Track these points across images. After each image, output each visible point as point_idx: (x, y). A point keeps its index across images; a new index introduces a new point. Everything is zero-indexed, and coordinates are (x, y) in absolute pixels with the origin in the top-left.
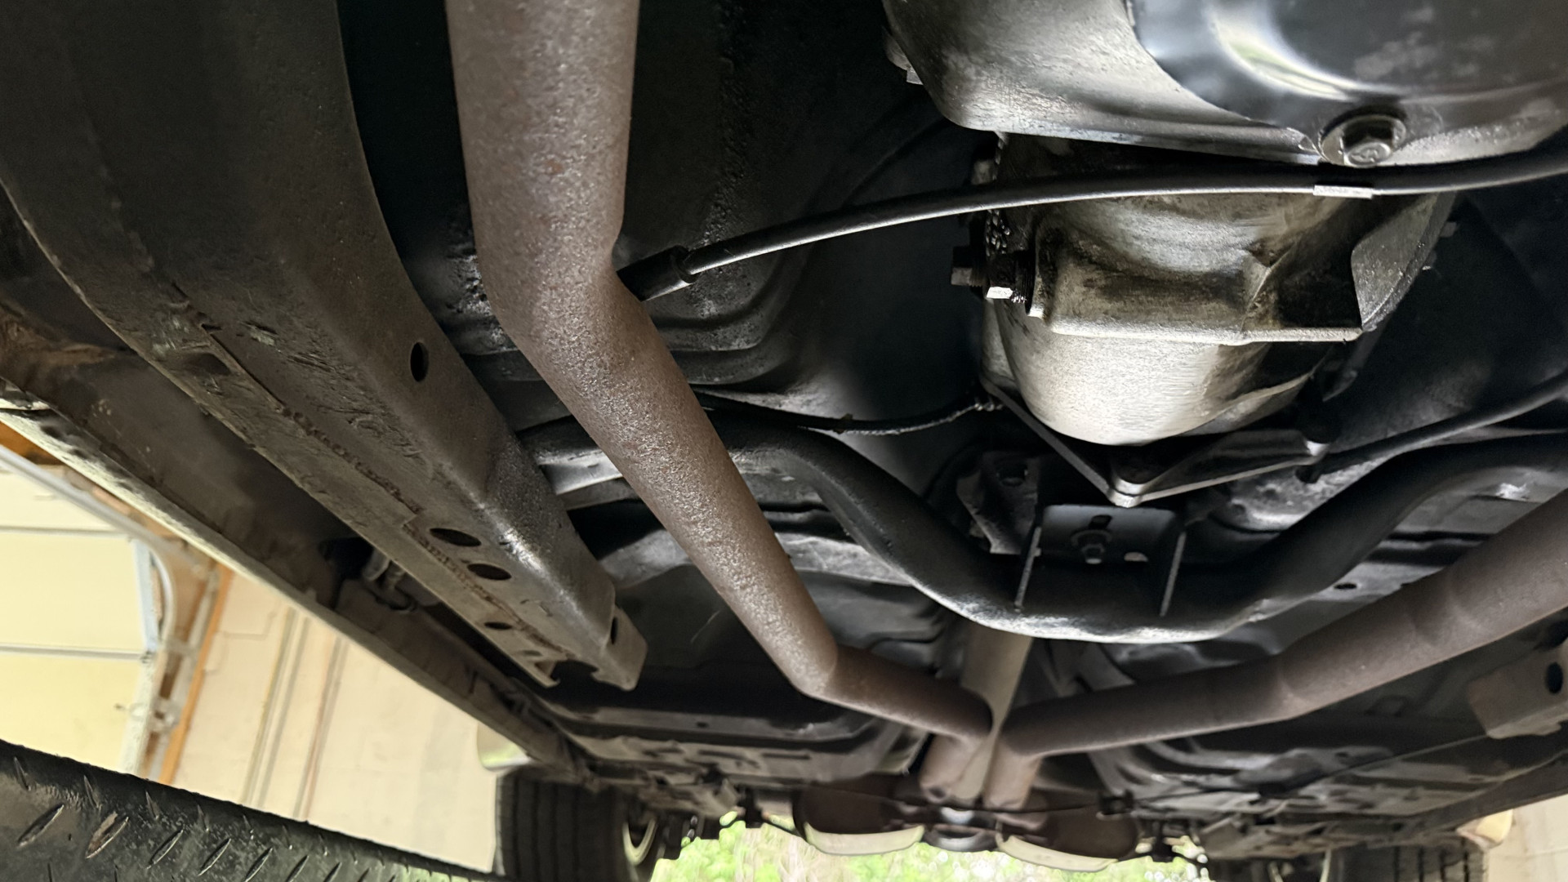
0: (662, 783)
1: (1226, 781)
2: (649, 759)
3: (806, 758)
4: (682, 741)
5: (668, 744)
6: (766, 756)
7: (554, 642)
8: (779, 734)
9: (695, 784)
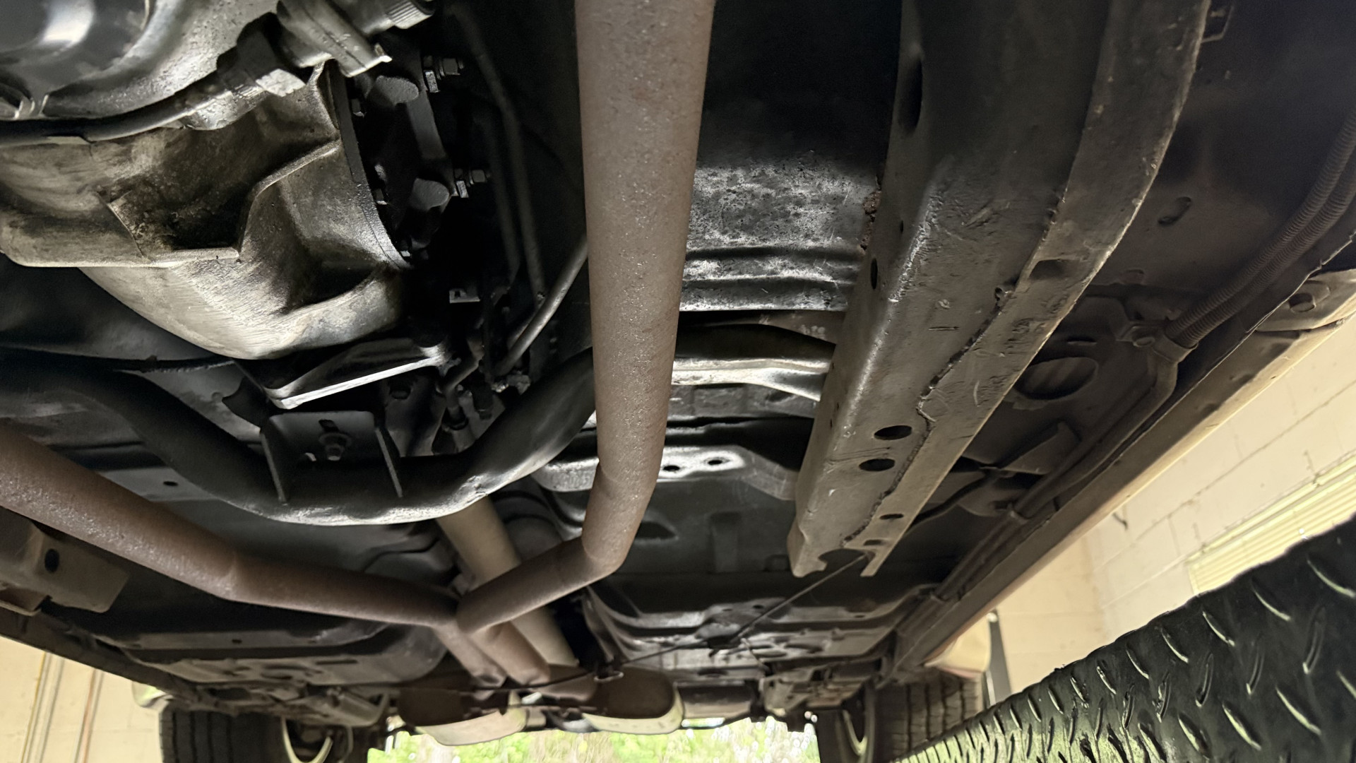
6: (319, 663)
8: (303, 642)
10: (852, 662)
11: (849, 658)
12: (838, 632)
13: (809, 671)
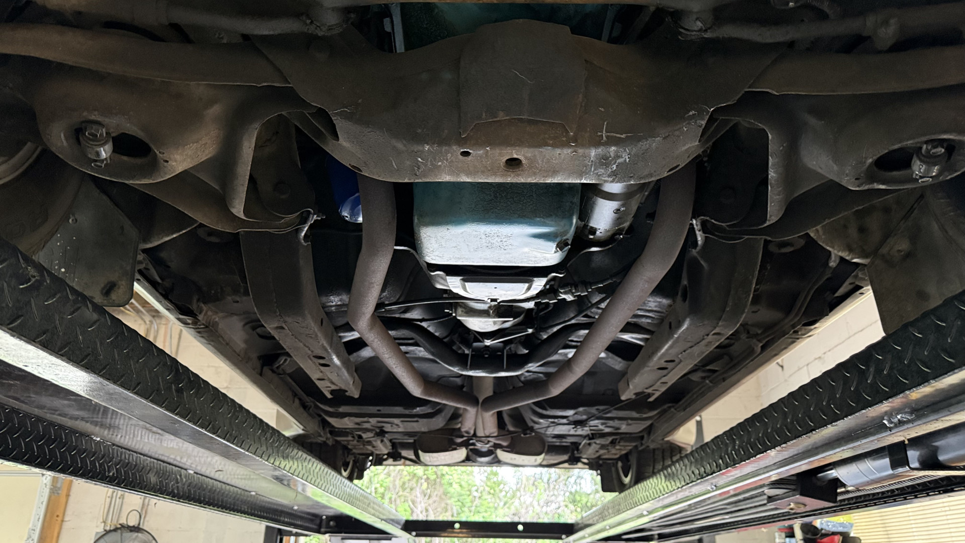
0: (360, 437)
1: (565, 421)
2: (357, 426)
3: (417, 421)
4: (370, 417)
5: (365, 419)
6: (402, 421)
7: (337, 383)
8: (407, 412)
9: (373, 437)
10: (633, 435)
11: (631, 434)
12: (630, 422)
13: (610, 439)
